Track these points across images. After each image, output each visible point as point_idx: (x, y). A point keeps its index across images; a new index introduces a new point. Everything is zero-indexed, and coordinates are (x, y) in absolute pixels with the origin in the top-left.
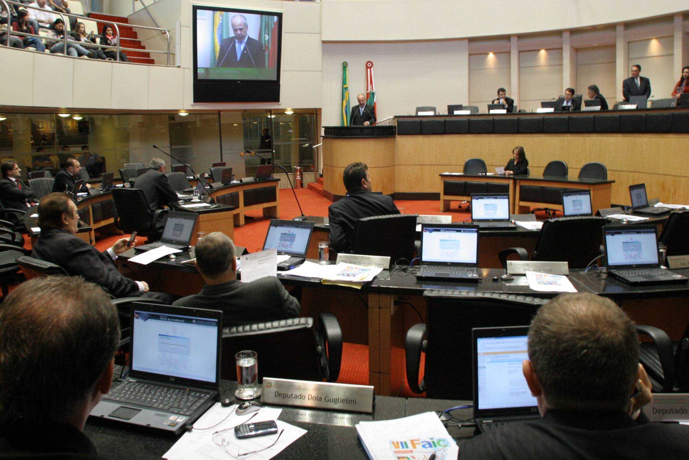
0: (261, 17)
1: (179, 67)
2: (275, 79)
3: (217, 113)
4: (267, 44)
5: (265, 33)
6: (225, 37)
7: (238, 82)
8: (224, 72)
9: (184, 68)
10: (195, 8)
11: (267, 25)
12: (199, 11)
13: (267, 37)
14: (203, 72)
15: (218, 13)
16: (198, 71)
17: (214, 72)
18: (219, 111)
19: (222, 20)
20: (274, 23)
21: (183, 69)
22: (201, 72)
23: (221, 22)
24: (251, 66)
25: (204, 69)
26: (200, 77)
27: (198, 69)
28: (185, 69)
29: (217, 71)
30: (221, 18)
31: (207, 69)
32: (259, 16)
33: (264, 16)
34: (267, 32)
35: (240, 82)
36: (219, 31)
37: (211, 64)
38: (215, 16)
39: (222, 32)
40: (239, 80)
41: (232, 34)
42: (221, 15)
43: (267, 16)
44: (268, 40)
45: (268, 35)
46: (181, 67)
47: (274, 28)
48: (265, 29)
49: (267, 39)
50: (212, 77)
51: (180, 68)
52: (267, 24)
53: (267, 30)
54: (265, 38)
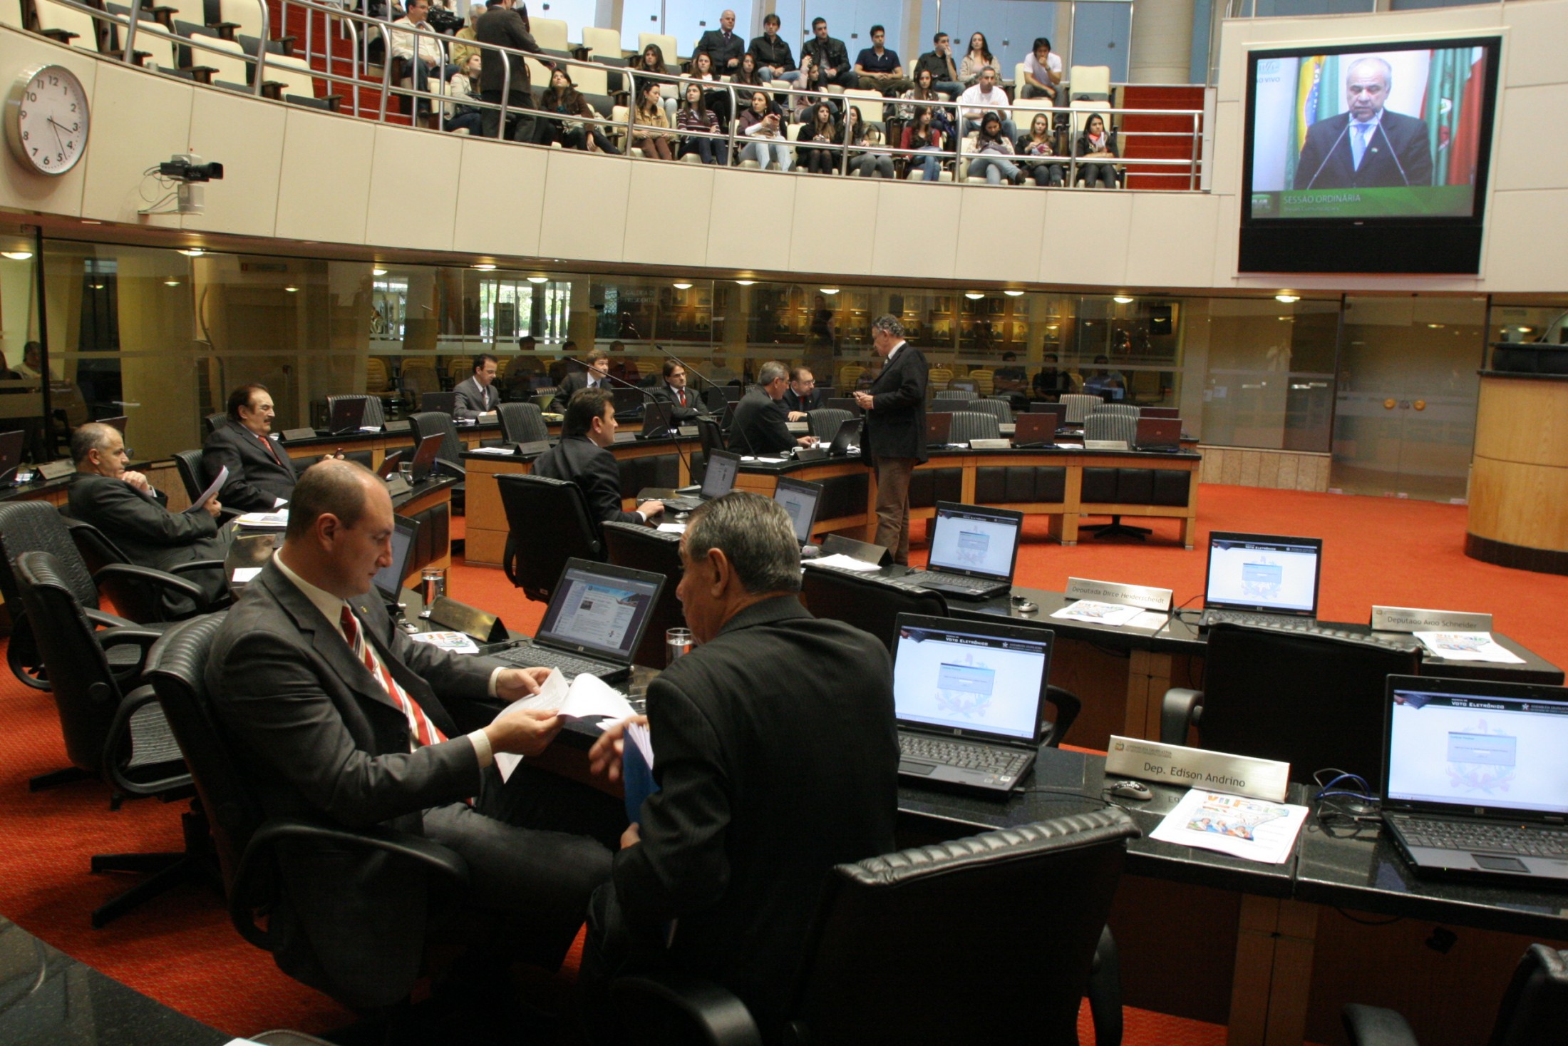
0: (1432, 56)
1: (1207, 192)
2: (1467, 211)
3: (1340, 297)
4: (1445, 123)
5: (1442, 96)
6: (1325, 115)
7: (1356, 223)
8: (1319, 199)
9: (1220, 195)
10: (1254, 57)
11: (1450, 75)
12: (1262, 63)
13: (1447, 106)
14: (1265, 201)
15: (1311, 61)
16: (1254, 201)
17: (1292, 201)
18: (1344, 294)
19: (1321, 76)
20: (1472, 68)
21: (1217, 197)
22: (1260, 201)
23: (1317, 81)
24: (1395, 181)
25: (1268, 196)
26: (1256, 214)
27: (1254, 196)
28: (1222, 197)
29: (1302, 198)
30: (1318, 71)
31: (1275, 196)
32: (1426, 53)
33: (1441, 52)
34: (1447, 93)
35: (1361, 223)
36: (1310, 104)
37: (1287, 183)
38: (1302, 69)
39: (1317, 104)
40: (1359, 219)
41: (1343, 108)
42: (1318, 66)
43: (1450, 51)
44: (1451, 113)
45: (1452, 99)
46: (1212, 192)
47: (1471, 80)
48: (1442, 86)
49: (1445, 111)
50: (1286, 212)
51: (1208, 196)
52: (1448, 70)
53: (1447, 86)
54: (1440, 108)
